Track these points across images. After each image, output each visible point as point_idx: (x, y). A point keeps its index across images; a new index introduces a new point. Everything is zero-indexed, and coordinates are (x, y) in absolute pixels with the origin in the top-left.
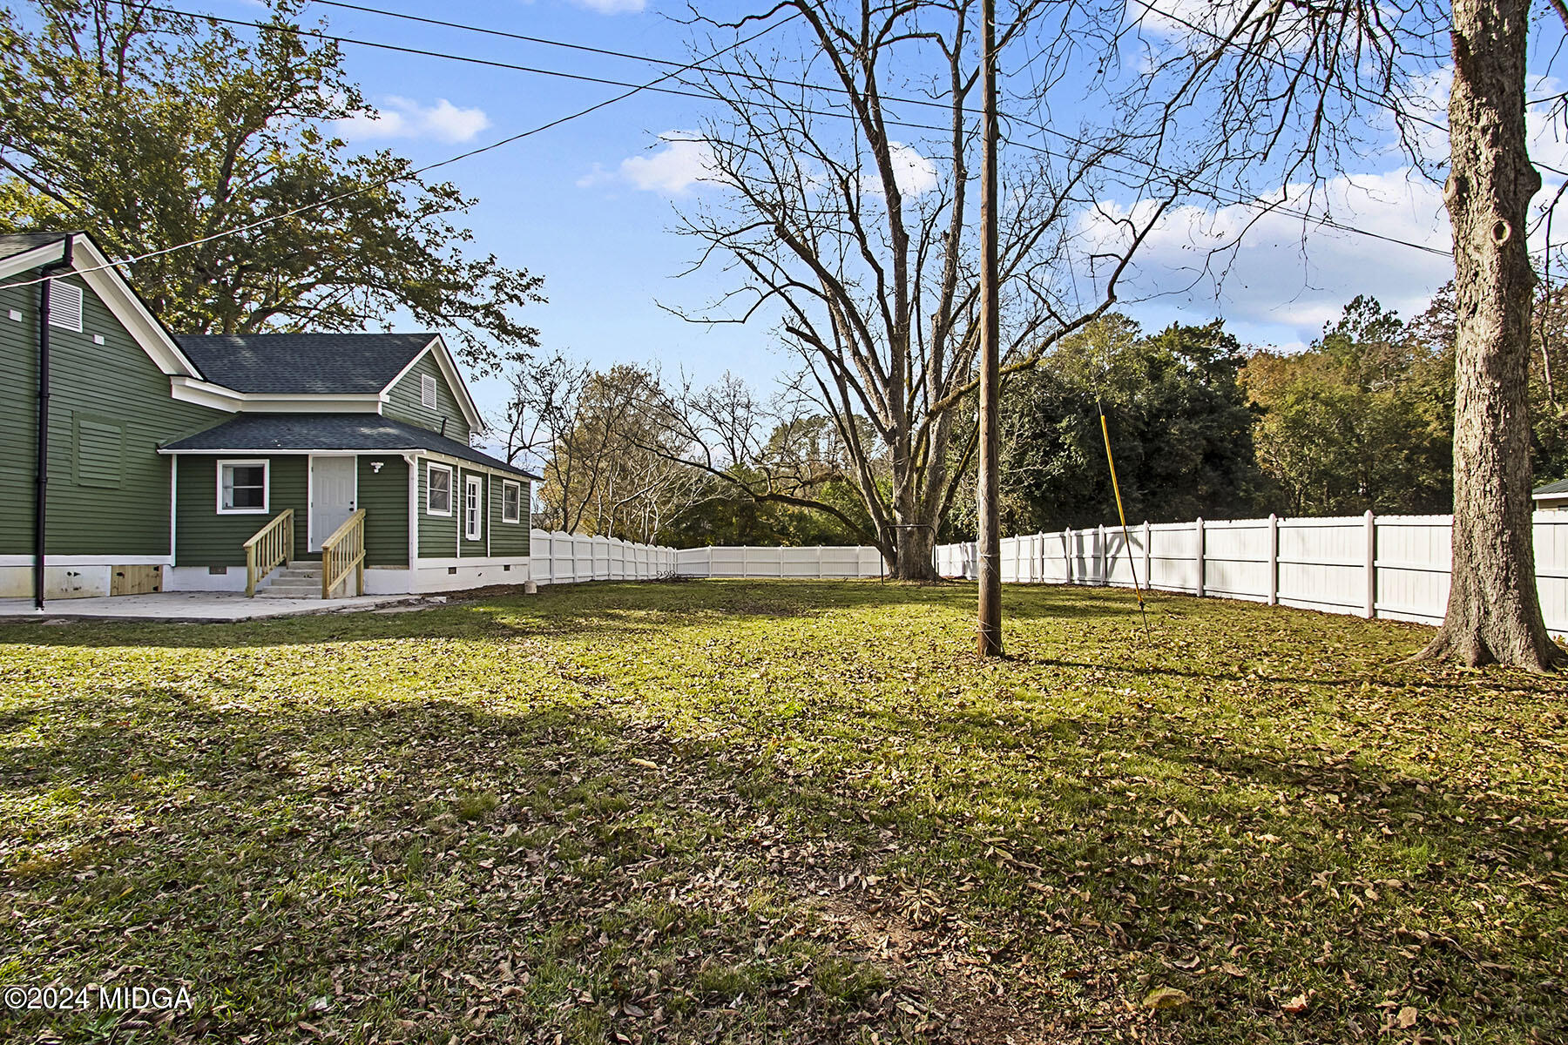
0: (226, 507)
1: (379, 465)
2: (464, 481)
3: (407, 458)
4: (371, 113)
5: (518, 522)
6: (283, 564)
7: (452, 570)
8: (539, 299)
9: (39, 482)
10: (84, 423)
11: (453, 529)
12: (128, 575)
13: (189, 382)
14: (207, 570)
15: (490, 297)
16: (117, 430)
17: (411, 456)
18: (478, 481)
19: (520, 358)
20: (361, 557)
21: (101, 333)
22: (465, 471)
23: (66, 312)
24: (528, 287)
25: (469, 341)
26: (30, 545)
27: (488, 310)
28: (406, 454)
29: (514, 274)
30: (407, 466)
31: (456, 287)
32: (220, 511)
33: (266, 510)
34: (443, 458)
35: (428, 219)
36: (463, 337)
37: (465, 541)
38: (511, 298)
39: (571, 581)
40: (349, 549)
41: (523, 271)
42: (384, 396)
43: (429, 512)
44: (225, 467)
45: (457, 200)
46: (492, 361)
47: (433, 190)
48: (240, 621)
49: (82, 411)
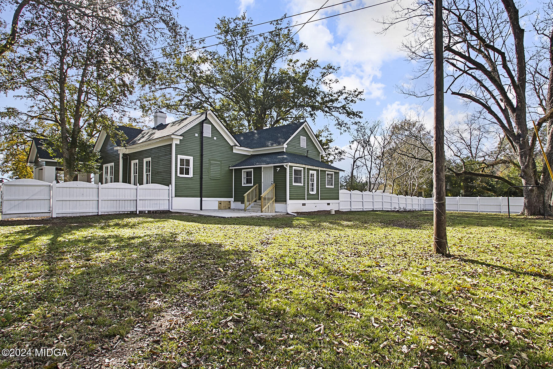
0: (244, 184)
1: (279, 169)
2: (308, 173)
3: (285, 166)
4: (306, 48)
5: (333, 187)
6: (256, 201)
7: (304, 205)
8: (362, 99)
9: (201, 178)
10: (212, 162)
11: (304, 190)
12: (222, 204)
13: (237, 147)
14: (240, 203)
15: (344, 103)
16: (219, 163)
17: (287, 165)
18: (315, 172)
19: (356, 123)
20: (274, 199)
21: (215, 136)
22: (309, 169)
23: (207, 132)
24: (357, 95)
25: (338, 120)
26: (199, 195)
27: (344, 107)
28: (284, 164)
29: (352, 92)
30: (286, 169)
31: (332, 101)
32: (243, 185)
33: (252, 185)
34: (298, 165)
35: (324, 78)
36: (335, 119)
37: (309, 194)
38: (352, 101)
39: (362, 210)
40: (269, 196)
41: (356, 89)
42: (285, 146)
43: (294, 184)
44: (244, 172)
45: (334, 69)
46: (347, 126)
47: (324, 68)
48: (228, 218)
49: (211, 158)
